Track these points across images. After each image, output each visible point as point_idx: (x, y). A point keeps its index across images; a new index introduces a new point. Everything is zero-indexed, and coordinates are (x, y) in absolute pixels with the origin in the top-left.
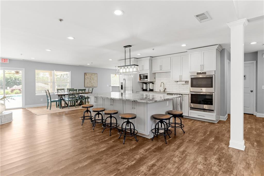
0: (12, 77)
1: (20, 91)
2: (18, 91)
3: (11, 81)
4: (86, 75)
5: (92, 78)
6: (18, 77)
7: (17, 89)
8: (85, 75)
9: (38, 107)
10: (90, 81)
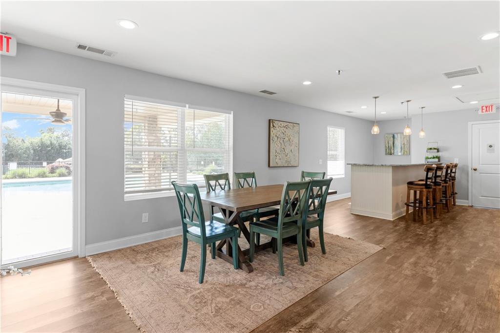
0: (55, 142)
1: (67, 171)
2: (64, 170)
3: (53, 151)
4: (273, 126)
5: (287, 139)
6: (65, 143)
7: (61, 167)
8: (271, 126)
9: (134, 251)
10: (283, 146)
